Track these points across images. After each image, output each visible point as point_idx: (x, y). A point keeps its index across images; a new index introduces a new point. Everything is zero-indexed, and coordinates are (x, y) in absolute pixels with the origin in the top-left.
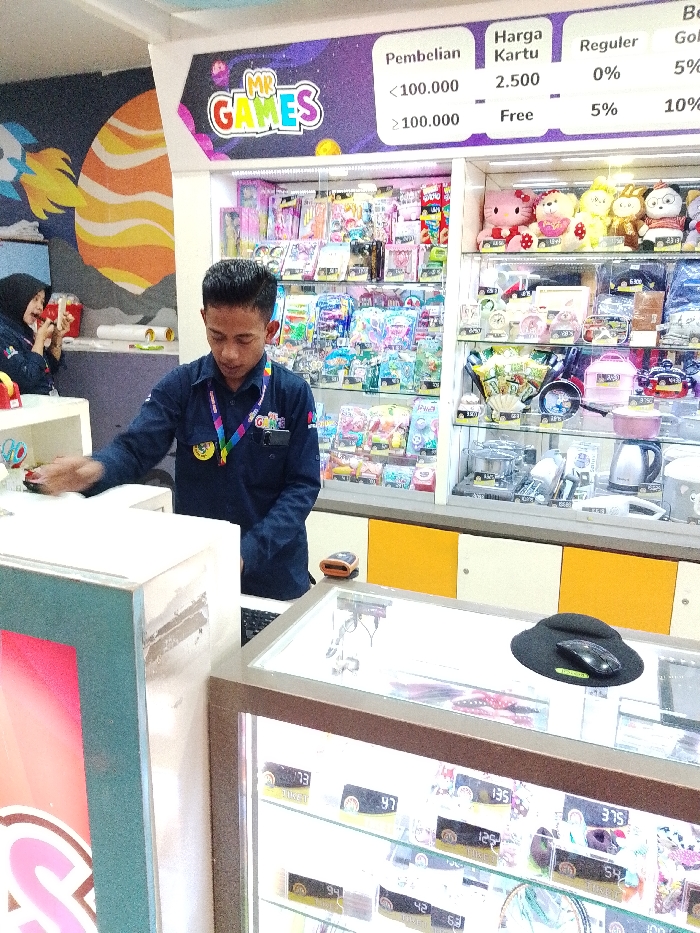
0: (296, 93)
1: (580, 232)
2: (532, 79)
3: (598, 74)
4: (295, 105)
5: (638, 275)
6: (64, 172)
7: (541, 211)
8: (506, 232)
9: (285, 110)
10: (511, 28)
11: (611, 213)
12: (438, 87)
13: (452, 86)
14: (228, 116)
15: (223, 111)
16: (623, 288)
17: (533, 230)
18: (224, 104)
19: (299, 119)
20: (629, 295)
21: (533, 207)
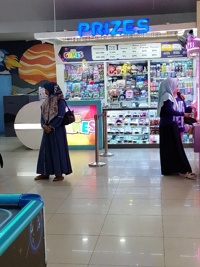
0: (79, 53)
1: (123, 72)
2: (115, 52)
3: (123, 52)
4: (79, 54)
5: (131, 78)
6: (16, 60)
7: (117, 69)
8: (112, 72)
9: (77, 55)
10: (111, 46)
11: (127, 69)
12: (101, 53)
13: (104, 53)
14: (67, 56)
15: (66, 55)
16: (130, 79)
17: (116, 72)
18: (67, 54)
19: (79, 56)
20: (131, 80)
21: (115, 68)
